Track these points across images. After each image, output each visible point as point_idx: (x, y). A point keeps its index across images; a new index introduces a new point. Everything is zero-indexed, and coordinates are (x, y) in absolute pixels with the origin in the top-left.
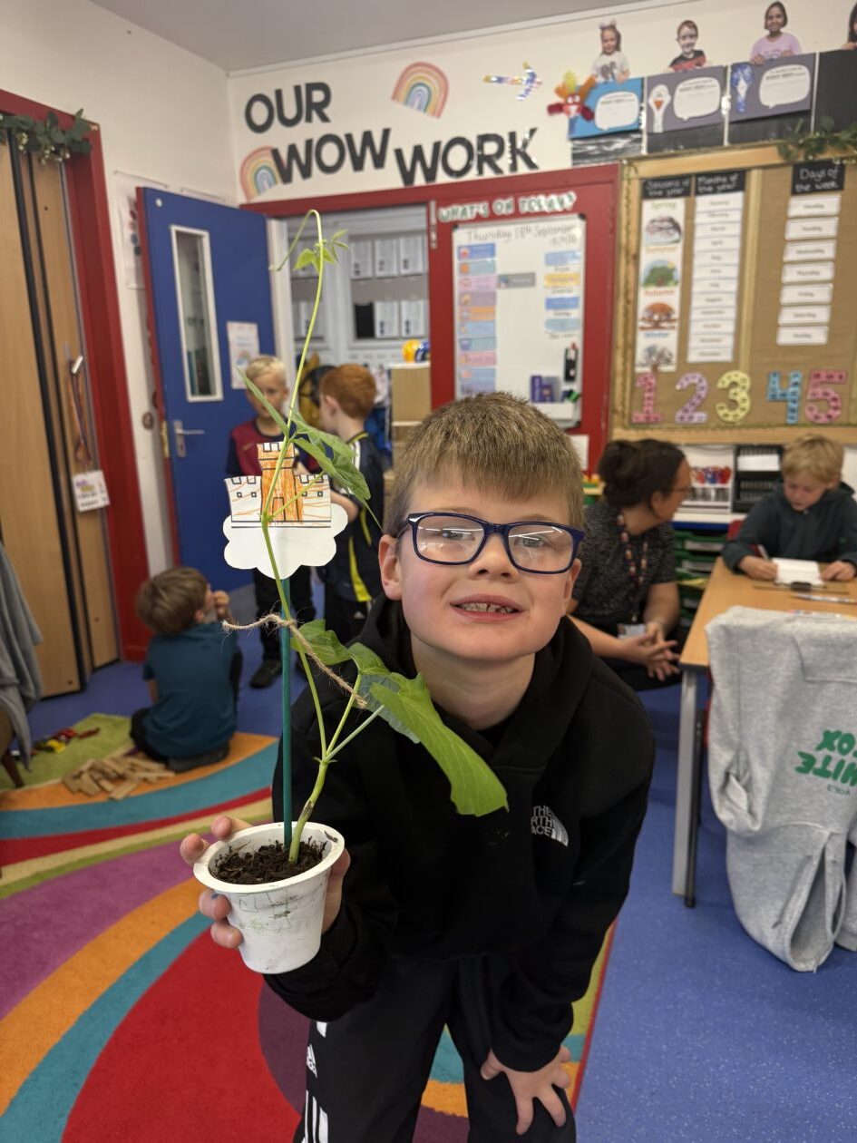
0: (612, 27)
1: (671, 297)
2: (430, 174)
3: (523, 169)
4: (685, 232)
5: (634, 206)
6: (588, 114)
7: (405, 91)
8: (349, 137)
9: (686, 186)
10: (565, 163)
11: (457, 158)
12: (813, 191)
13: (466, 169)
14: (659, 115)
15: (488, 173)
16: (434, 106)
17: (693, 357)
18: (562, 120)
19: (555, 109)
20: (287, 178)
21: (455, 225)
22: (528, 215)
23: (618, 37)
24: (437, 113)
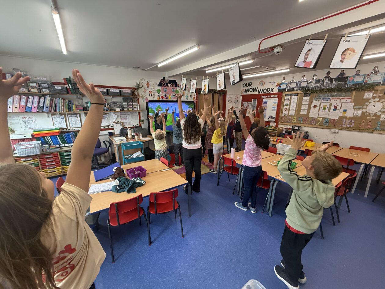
0: (284, 77)
1: (288, 108)
2: (262, 92)
3: (272, 92)
4: (290, 100)
5: (284, 97)
6: (280, 87)
7: (260, 84)
8: (253, 88)
9: (291, 95)
10: (277, 92)
11: (265, 91)
12: (306, 96)
13: (265, 92)
14: (288, 87)
15: (268, 93)
16: (263, 85)
17: (289, 115)
18: (277, 87)
19: (276, 86)
20: (246, 92)
21: (263, 98)
22: (272, 98)
23: (285, 78)
24: (263, 86)
